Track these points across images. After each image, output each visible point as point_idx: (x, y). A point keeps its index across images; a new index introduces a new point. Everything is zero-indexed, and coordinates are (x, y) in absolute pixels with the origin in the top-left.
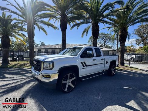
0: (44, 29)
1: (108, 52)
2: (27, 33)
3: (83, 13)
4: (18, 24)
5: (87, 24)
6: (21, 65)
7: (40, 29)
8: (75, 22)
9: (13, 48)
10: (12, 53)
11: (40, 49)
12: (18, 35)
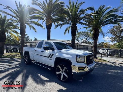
0: (34, 27)
1: (88, 47)
2: (20, 30)
3: (64, 16)
4: (13, 23)
5: (67, 24)
6: (12, 56)
7: (31, 28)
8: (59, 22)
9: (11, 42)
10: (8, 46)
11: (32, 43)
12: (13, 32)
